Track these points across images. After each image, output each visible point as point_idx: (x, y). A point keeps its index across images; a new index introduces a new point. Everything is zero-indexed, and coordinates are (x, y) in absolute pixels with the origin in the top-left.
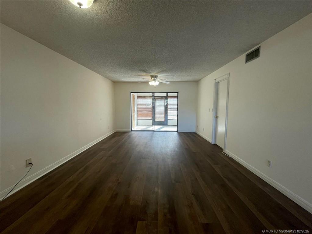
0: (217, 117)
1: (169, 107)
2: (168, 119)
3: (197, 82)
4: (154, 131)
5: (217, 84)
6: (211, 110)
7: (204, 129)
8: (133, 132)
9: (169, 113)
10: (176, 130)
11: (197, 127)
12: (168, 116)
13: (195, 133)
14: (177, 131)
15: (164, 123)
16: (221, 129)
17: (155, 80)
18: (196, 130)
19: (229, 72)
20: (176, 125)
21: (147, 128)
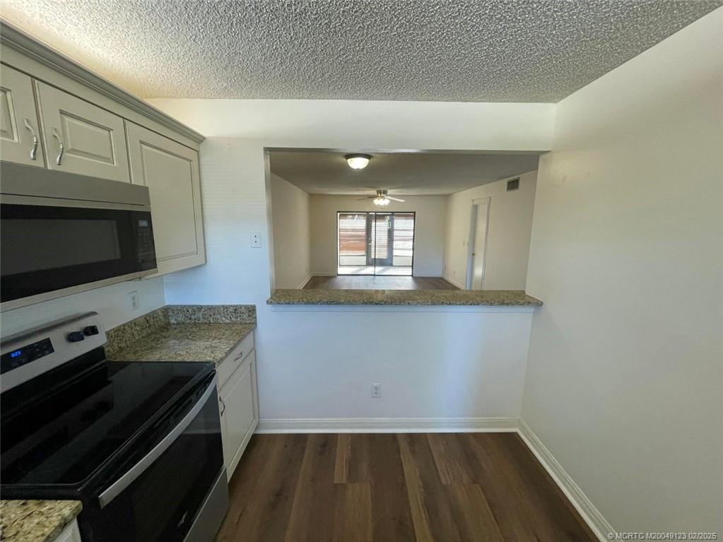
0: (473, 254)
1: (396, 233)
2: (394, 254)
3: (447, 197)
4: (374, 275)
5: (475, 208)
6: (466, 244)
7: (454, 272)
8: (339, 277)
9: (396, 244)
10: (411, 274)
11: (445, 268)
12: (393, 249)
13: (441, 278)
14: (412, 276)
15: (387, 263)
16: (478, 272)
17: (383, 197)
18: (443, 273)
19: (489, 196)
20: (411, 265)
21: (360, 270)
